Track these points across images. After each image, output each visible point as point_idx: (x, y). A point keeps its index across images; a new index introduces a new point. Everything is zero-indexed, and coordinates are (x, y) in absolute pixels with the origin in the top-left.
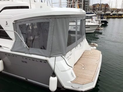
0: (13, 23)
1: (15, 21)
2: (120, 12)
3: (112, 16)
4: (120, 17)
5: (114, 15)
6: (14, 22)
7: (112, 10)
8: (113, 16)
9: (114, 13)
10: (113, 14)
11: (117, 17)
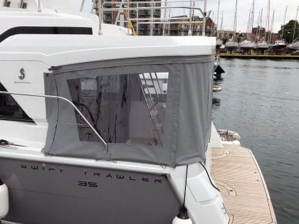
0: (46, 75)
1: (53, 68)
2: (246, 42)
3: (225, 52)
4: (246, 55)
5: (231, 49)
6: (51, 72)
7: (223, 35)
8: (228, 54)
9: (230, 43)
10: (226, 47)
11: (238, 55)
